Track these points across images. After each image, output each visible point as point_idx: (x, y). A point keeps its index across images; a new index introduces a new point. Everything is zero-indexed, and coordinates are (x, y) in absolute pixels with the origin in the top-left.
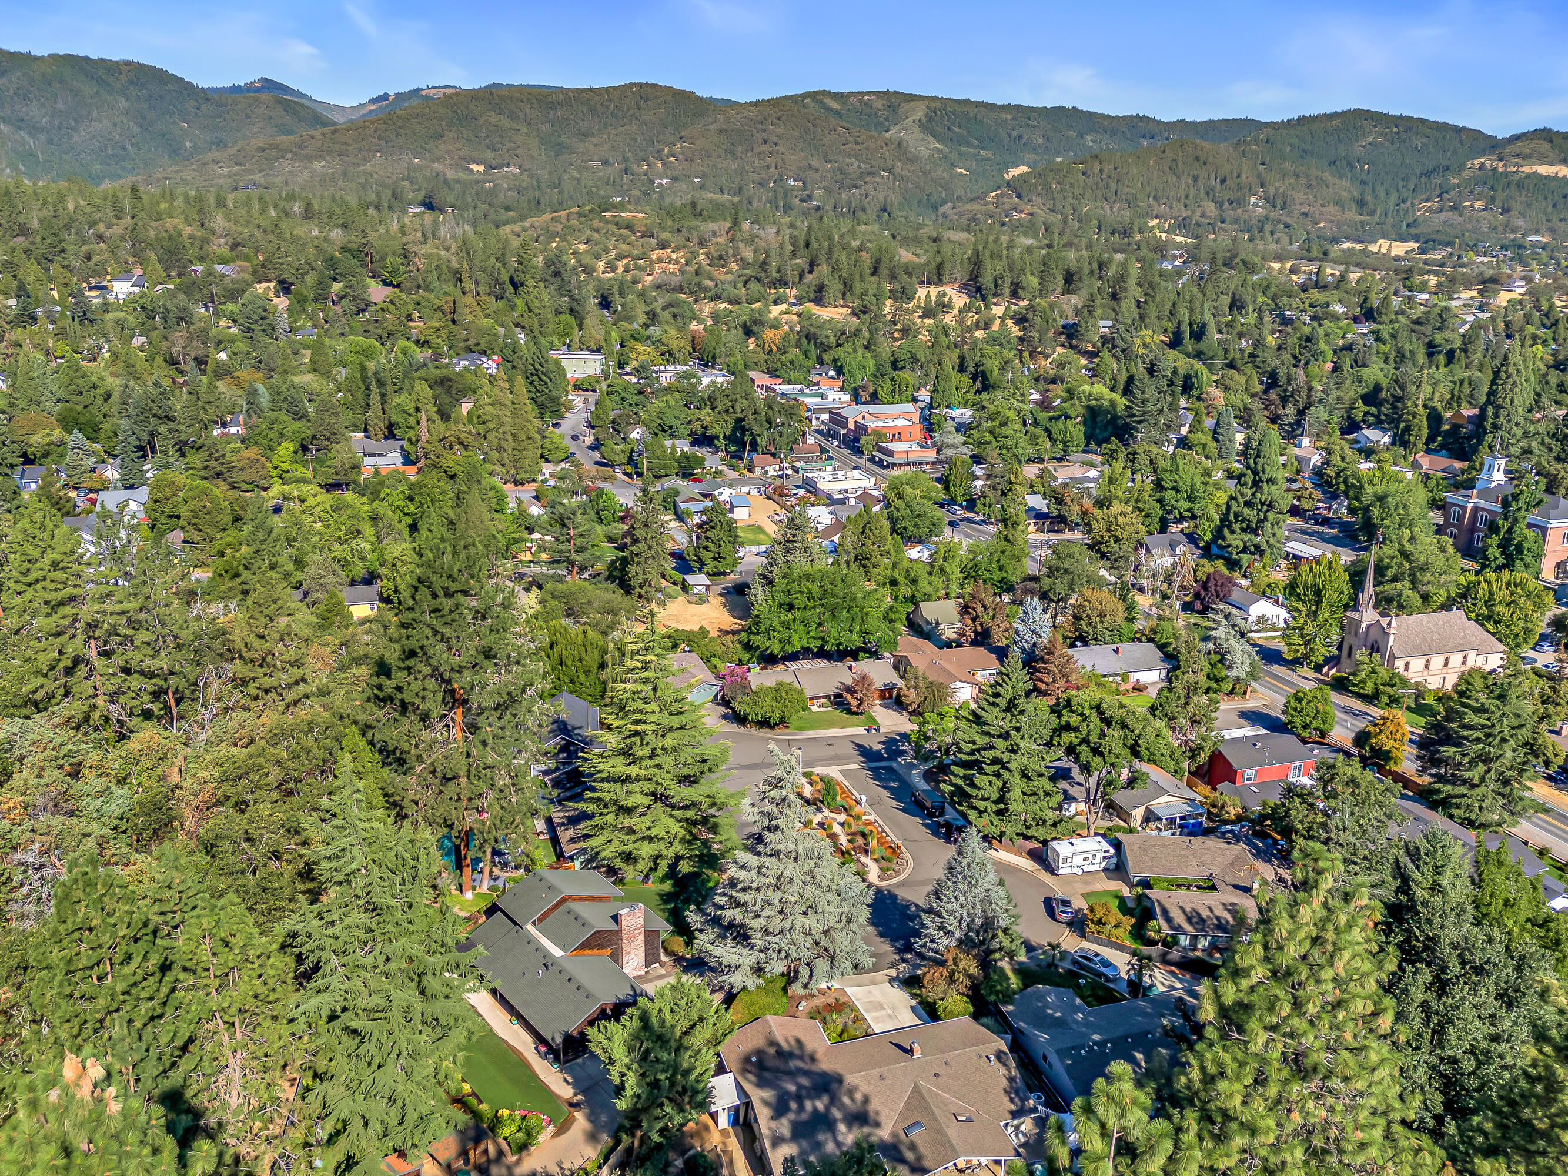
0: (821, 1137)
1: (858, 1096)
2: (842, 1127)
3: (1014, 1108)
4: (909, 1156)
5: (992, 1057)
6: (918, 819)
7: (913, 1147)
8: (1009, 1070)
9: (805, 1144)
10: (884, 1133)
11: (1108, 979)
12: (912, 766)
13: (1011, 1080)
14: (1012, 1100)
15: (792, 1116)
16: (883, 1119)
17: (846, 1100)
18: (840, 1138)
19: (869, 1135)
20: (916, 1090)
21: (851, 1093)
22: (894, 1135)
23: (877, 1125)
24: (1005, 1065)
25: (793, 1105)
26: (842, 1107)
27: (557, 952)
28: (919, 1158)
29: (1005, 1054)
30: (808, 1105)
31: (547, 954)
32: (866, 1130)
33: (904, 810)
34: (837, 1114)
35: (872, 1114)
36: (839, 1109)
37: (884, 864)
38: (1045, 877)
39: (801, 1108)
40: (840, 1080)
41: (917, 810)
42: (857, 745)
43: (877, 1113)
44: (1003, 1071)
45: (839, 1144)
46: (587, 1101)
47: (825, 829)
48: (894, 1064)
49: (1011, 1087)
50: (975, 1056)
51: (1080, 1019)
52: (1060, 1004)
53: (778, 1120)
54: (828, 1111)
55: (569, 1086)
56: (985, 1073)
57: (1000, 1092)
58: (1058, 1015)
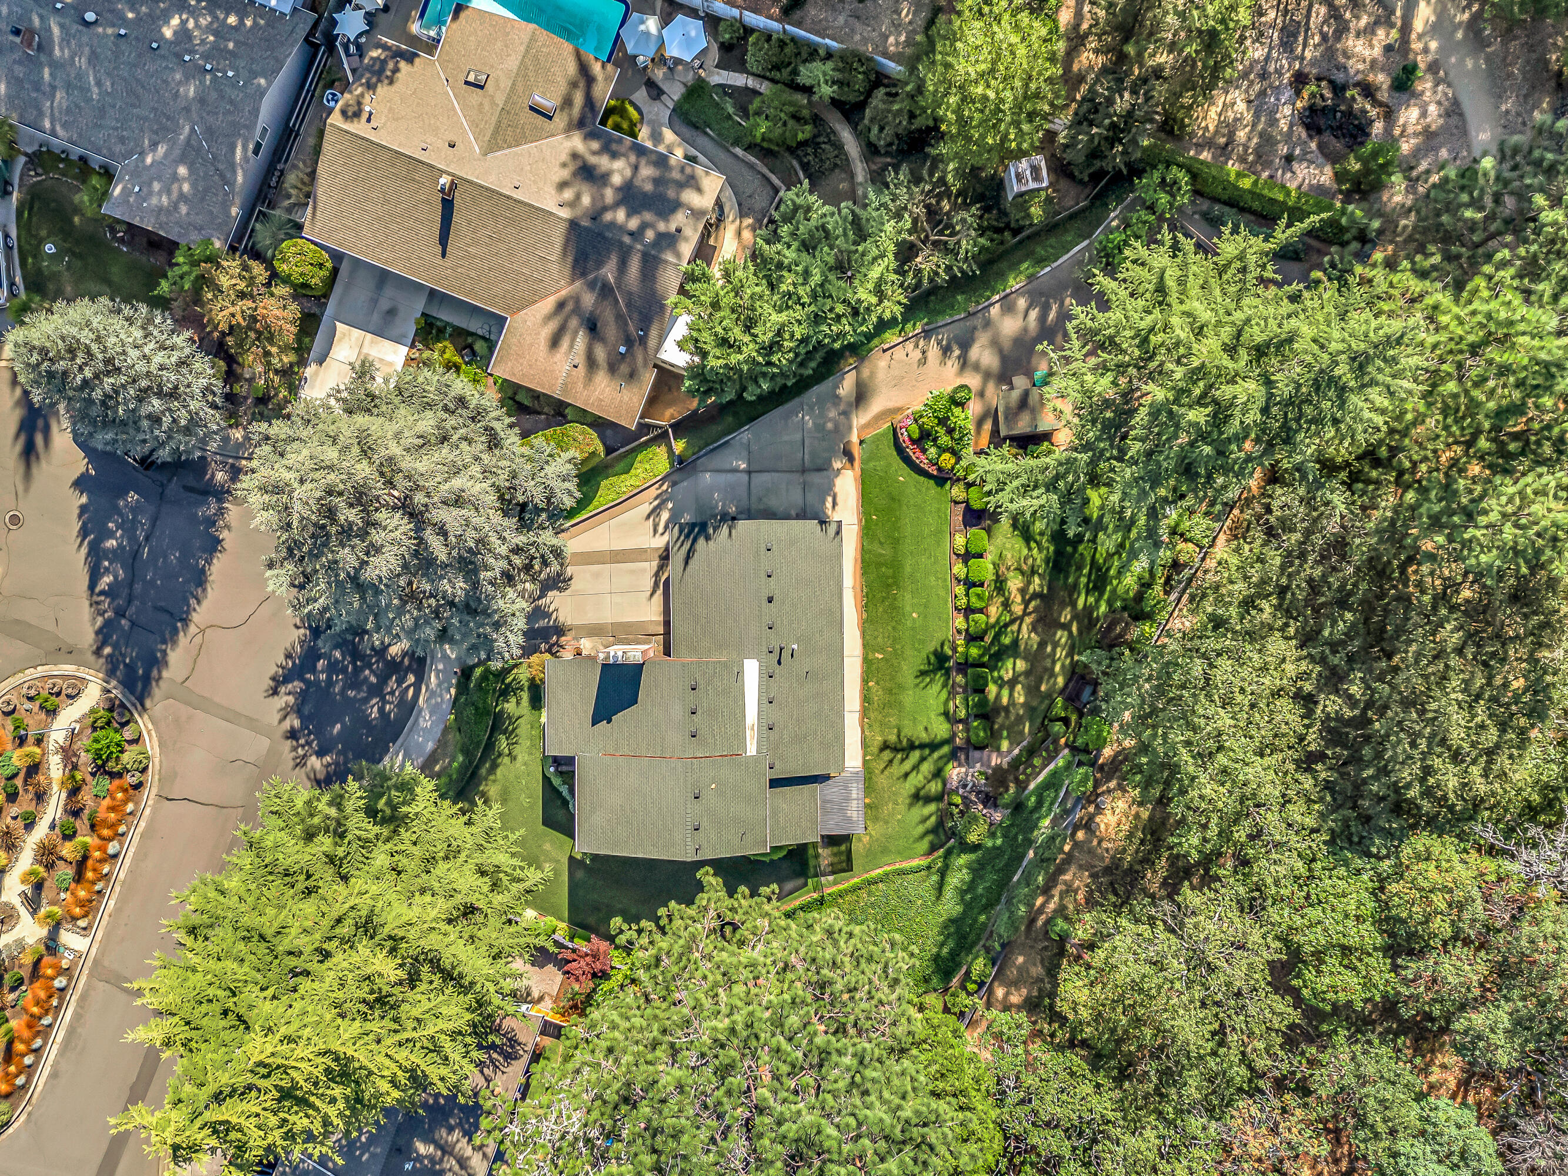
0: (648, 187)
1: (568, 194)
2: (617, 180)
3: (403, 64)
5: (365, 116)
8: (362, 95)
9: (671, 193)
10: (577, 142)
13: (371, 87)
14: (396, 70)
15: (662, 227)
16: (564, 157)
17: (586, 200)
18: (628, 173)
19: (594, 153)
21: (573, 204)
22: (568, 131)
23: (575, 156)
24: (359, 103)
25: (650, 235)
26: (597, 197)
28: (574, 85)
29: (344, 111)
30: (633, 224)
32: (593, 160)
34: (609, 193)
35: (572, 168)
36: (603, 196)
39: (644, 226)
40: (573, 225)
43: (564, 165)
44: (367, 98)
45: (636, 168)
46: (832, 452)
47: (39, 886)
48: (487, 189)
49: (379, 81)
50: (382, 132)
51: (161, 149)
52: (156, 186)
53: (679, 230)
54: (616, 205)
55: (837, 489)
56: (390, 109)
57: (398, 86)
58: (182, 171)
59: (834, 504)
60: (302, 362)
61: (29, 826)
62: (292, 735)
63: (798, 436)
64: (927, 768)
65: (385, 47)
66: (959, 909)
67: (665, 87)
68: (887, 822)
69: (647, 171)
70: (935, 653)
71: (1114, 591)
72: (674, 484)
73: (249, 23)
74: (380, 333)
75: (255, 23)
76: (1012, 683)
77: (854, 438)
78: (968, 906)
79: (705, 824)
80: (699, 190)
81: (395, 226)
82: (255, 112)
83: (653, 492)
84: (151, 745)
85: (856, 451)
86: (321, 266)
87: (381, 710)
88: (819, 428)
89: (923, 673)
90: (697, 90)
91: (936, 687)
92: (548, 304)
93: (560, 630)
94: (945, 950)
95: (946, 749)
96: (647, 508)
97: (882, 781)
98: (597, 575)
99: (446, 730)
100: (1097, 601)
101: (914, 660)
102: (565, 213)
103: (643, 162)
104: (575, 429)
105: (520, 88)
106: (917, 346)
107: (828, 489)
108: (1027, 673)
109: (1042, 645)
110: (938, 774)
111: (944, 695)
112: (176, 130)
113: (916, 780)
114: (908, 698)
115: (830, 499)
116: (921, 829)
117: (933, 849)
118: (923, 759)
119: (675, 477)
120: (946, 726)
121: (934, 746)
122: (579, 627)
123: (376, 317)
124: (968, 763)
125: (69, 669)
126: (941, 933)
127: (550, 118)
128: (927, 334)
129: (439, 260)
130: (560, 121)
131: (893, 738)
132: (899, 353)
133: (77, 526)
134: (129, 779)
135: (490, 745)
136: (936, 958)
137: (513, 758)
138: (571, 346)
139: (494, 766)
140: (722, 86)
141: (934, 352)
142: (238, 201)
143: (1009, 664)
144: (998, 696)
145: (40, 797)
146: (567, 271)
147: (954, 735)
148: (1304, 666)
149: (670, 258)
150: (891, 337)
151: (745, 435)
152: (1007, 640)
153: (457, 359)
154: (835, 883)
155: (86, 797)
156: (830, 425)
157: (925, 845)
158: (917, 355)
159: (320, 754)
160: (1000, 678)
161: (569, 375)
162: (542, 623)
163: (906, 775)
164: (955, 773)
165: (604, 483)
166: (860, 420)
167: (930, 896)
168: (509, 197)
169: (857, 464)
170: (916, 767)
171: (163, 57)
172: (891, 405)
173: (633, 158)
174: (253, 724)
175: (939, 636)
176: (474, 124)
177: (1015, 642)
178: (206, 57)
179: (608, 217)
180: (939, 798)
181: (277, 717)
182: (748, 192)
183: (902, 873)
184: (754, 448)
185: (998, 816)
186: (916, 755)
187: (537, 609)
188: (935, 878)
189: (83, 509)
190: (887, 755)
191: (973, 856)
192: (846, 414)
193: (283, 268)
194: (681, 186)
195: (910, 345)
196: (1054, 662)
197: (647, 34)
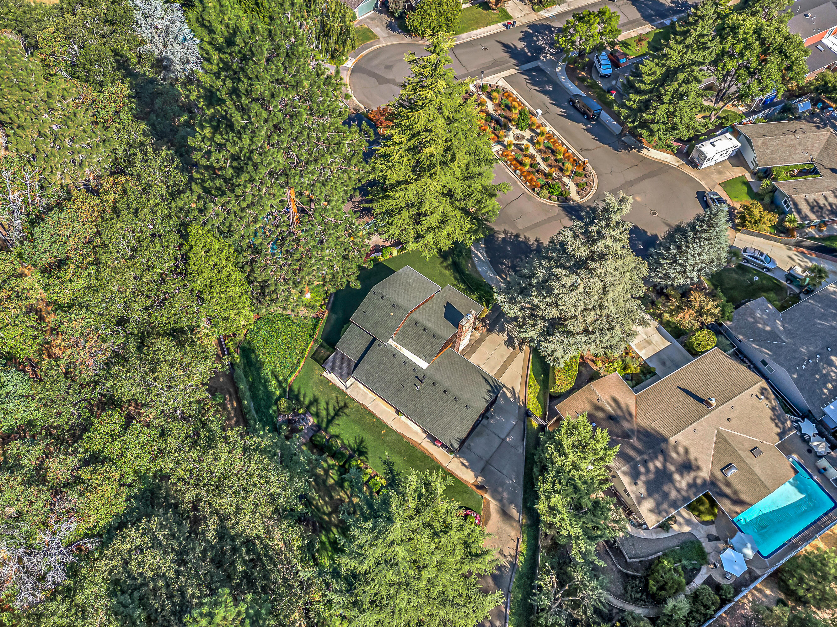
0: (666, 488)
1: (681, 450)
2: (677, 477)
3: (778, 430)
4: (728, 491)
5: (760, 395)
6: (581, 126)
7: (728, 484)
8: (770, 402)
9: (657, 496)
10: (705, 474)
11: (769, 270)
12: (554, 64)
13: (773, 409)
14: (777, 425)
15: (643, 478)
16: (700, 463)
17: (674, 455)
18: (678, 485)
19: (695, 478)
20: (720, 435)
21: (675, 447)
22: (712, 474)
24: (767, 398)
25: (642, 469)
26: (673, 462)
27: (423, 365)
28: (735, 492)
29: (766, 389)
30: (651, 466)
31: (415, 368)
32: (693, 474)
33: (568, 117)
34: (672, 468)
35: (693, 462)
36: (671, 464)
37: (578, 180)
38: (688, 170)
39: (648, 470)
40: (665, 440)
41: (578, 115)
42: (505, 46)
43: (696, 459)
44: (768, 403)
45: (678, 490)
46: (487, 480)
47: (522, 150)
48: (700, 418)
49: (774, 415)
50: (749, 397)
51: (781, 328)
52: (765, 317)
53: (636, 484)
54: (665, 467)
55: (469, 470)
56: (758, 408)
57: (769, 421)
58: (768, 328)
59: (463, 464)
60: (661, 323)
61: (543, 159)
62: (517, 236)
63: (505, 472)
64: (324, 413)
65: (790, 429)
66: (262, 374)
67: (712, 543)
68: (316, 383)
69: (674, 494)
70: (366, 453)
71: (326, 550)
72: (520, 407)
73: (825, 391)
74: (657, 354)
75: (825, 394)
76: (326, 472)
77: (486, 496)
78: (259, 378)
79: (382, 302)
80: (651, 511)
81: (702, 377)
82: (781, 365)
83: (522, 398)
84: (545, 201)
85: (480, 492)
86: (699, 344)
87: (505, 264)
88: (503, 484)
89: (362, 441)
90: (703, 557)
91: (352, 442)
92: (633, 410)
93: (490, 331)
94: (253, 356)
95: (324, 425)
96: (517, 390)
97: (333, 394)
98: (502, 356)
99: (481, 276)
100: (328, 538)
101: (370, 442)
102: (672, 440)
103: (679, 496)
104: (570, 384)
105: (743, 465)
106: (511, 556)
107: (472, 467)
108: (325, 481)
109: (331, 497)
110: (317, 415)
111: (346, 442)
112: (787, 337)
113: (322, 405)
114: (357, 429)
115: (467, 464)
116: (302, 392)
117: (291, 390)
118: (328, 414)
119: (523, 410)
120: (333, 433)
121: (329, 422)
122: (486, 337)
123: (664, 357)
124: (310, 428)
125: (589, 197)
126: (261, 360)
127: (721, 470)
128: (513, 565)
129: (678, 384)
130: (719, 474)
131: (346, 411)
132: (513, 545)
133: (640, 227)
134: (537, 189)
135: (464, 282)
136: (254, 351)
137: (454, 285)
138: (609, 404)
139: (456, 278)
140: (699, 570)
141: (503, 561)
142: (745, 340)
143: (335, 477)
144: (326, 461)
145: (550, 166)
146: (644, 426)
147: (326, 432)
148: (239, 529)
149: (624, 468)
150: (523, 547)
151: (521, 450)
152: (346, 484)
153: (628, 371)
154: (312, 348)
155: (541, 176)
156: (500, 489)
157: (295, 388)
158: (506, 552)
159: (504, 239)
160: (333, 469)
161: (596, 394)
162: (497, 327)
163: (327, 404)
164: (312, 420)
165: (539, 387)
166: (494, 505)
167: (276, 370)
168: (692, 424)
169: (474, 488)
170: (327, 410)
171: (822, 349)
172: (490, 522)
173: (684, 493)
174: (530, 228)
175: (371, 460)
176: (734, 436)
177: (342, 487)
178: (815, 364)
179: (661, 458)
180: (308, 408)
181: (527, 236)
182: (636, 545)
183: (293, 371)
184: (513, 450)
185: (280, 419)
186: (332, 413)
187: (504, 330)
188: (281, 378)
189: (646, 232)
190: (342, 404)
191: (275, 398)
192: (500, 501)
193: (706, 331)
194: (658, 505)
195: (513, 553)
196: (319, 496)
197: (745, 546)
